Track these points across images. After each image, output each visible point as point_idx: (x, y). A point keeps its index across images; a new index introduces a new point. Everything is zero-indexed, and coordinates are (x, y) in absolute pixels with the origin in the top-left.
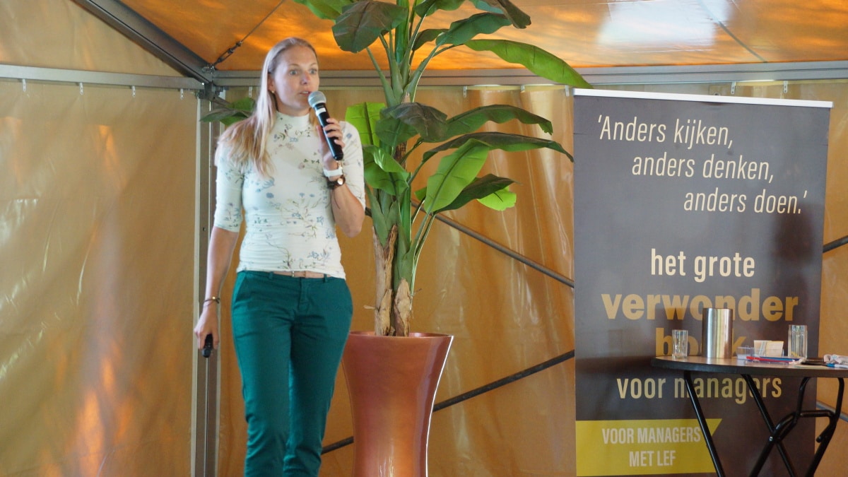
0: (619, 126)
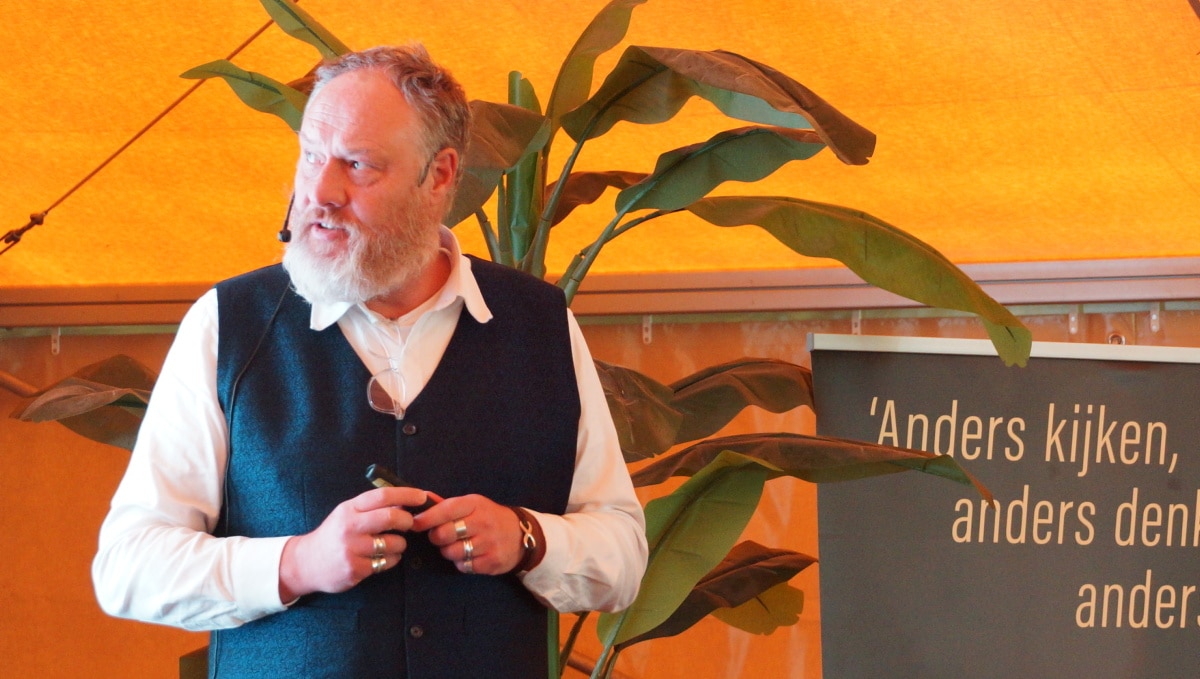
0: (919, 424)
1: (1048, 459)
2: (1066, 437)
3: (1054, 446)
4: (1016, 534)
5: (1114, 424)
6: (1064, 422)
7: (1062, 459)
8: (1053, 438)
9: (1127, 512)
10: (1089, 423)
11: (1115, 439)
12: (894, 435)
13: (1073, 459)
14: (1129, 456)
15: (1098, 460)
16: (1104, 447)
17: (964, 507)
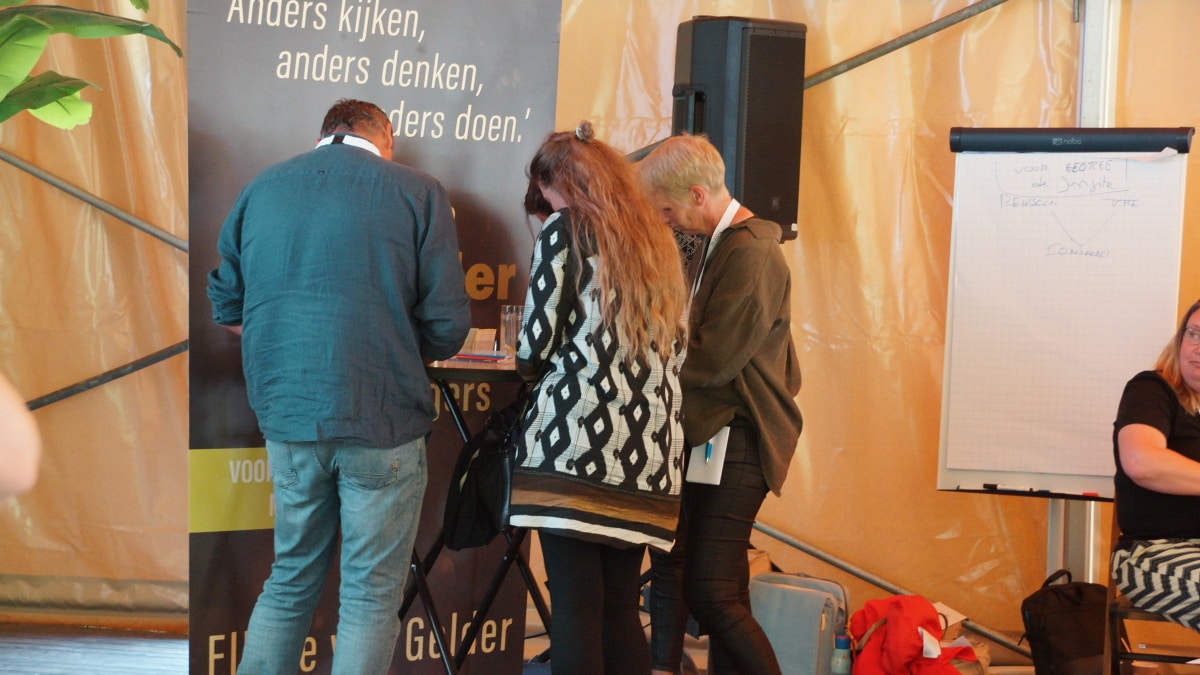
0: (257, 3)
1: (340, 29)
2: (352, 17)
3: (344, 22)
4: (318, 75)
5: (384, 11)
6: (351, 7)
7: (349, 30)
8: (344, 17)
9: (390, 65)
10: (368, 9)
11: (385, 20)
12: (240, 9)
13: (357, 30)
14: (393, 30)
15: (373, 32)
16: (378, 25)
17: (285, 57)
